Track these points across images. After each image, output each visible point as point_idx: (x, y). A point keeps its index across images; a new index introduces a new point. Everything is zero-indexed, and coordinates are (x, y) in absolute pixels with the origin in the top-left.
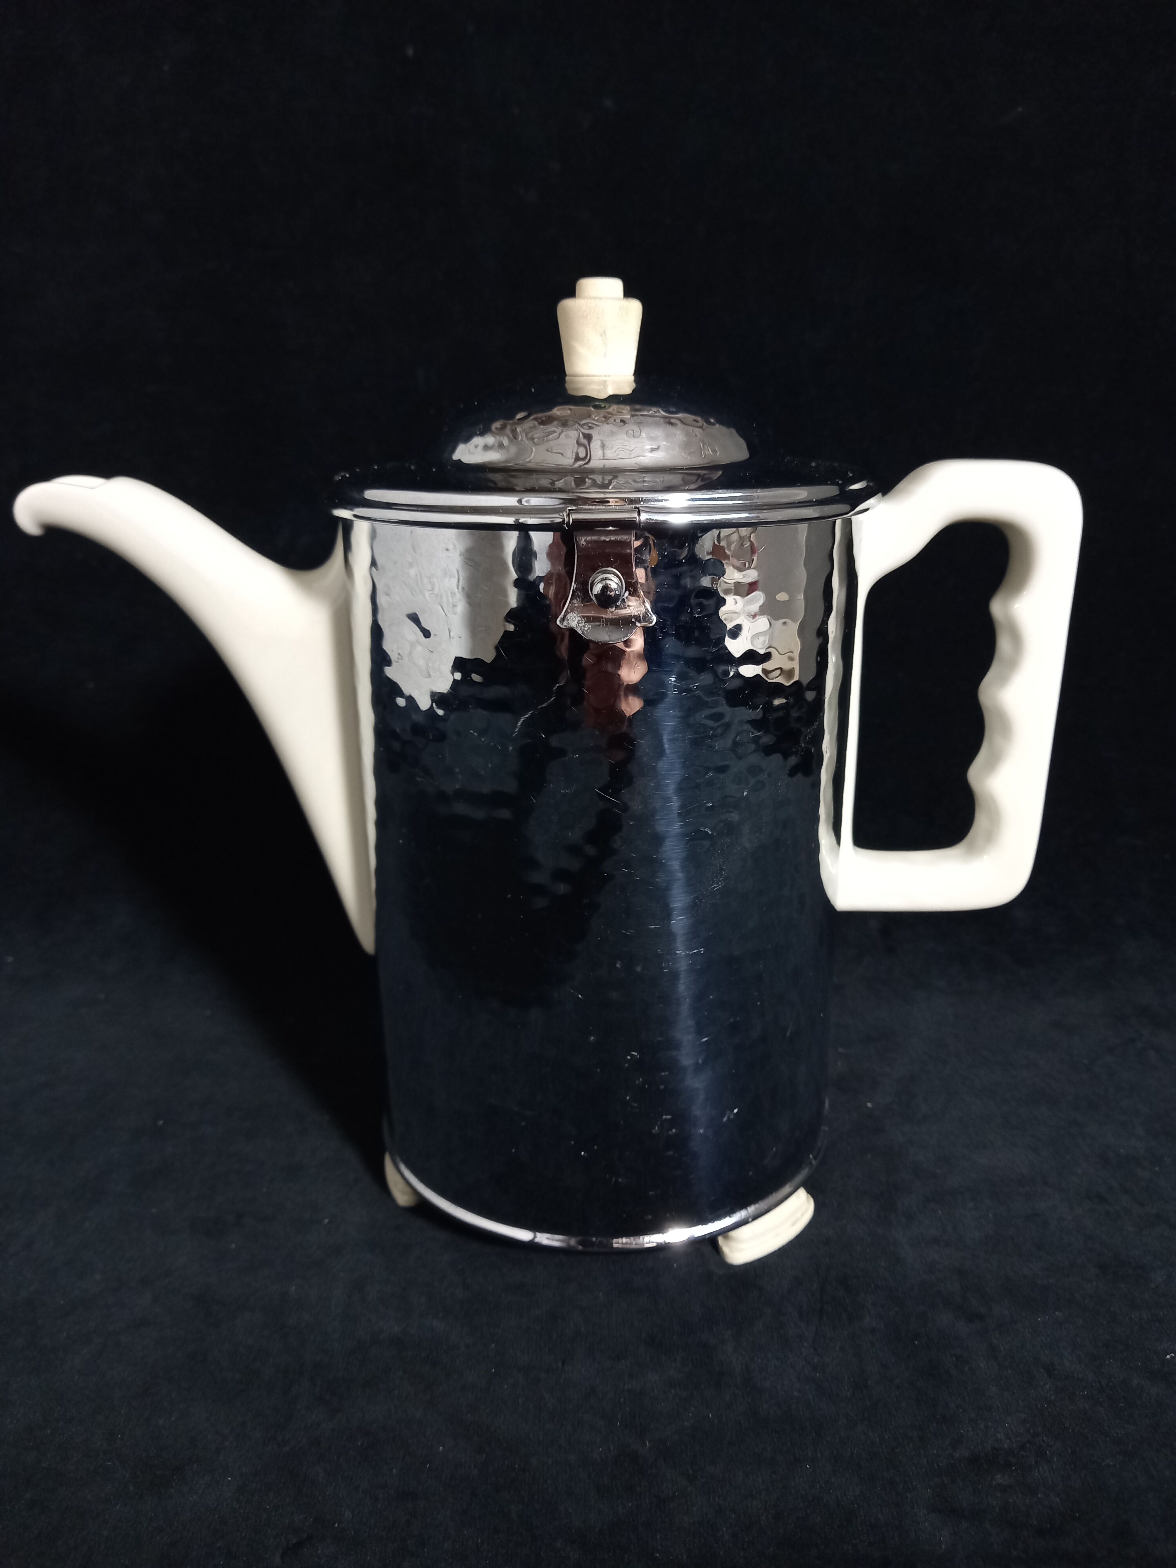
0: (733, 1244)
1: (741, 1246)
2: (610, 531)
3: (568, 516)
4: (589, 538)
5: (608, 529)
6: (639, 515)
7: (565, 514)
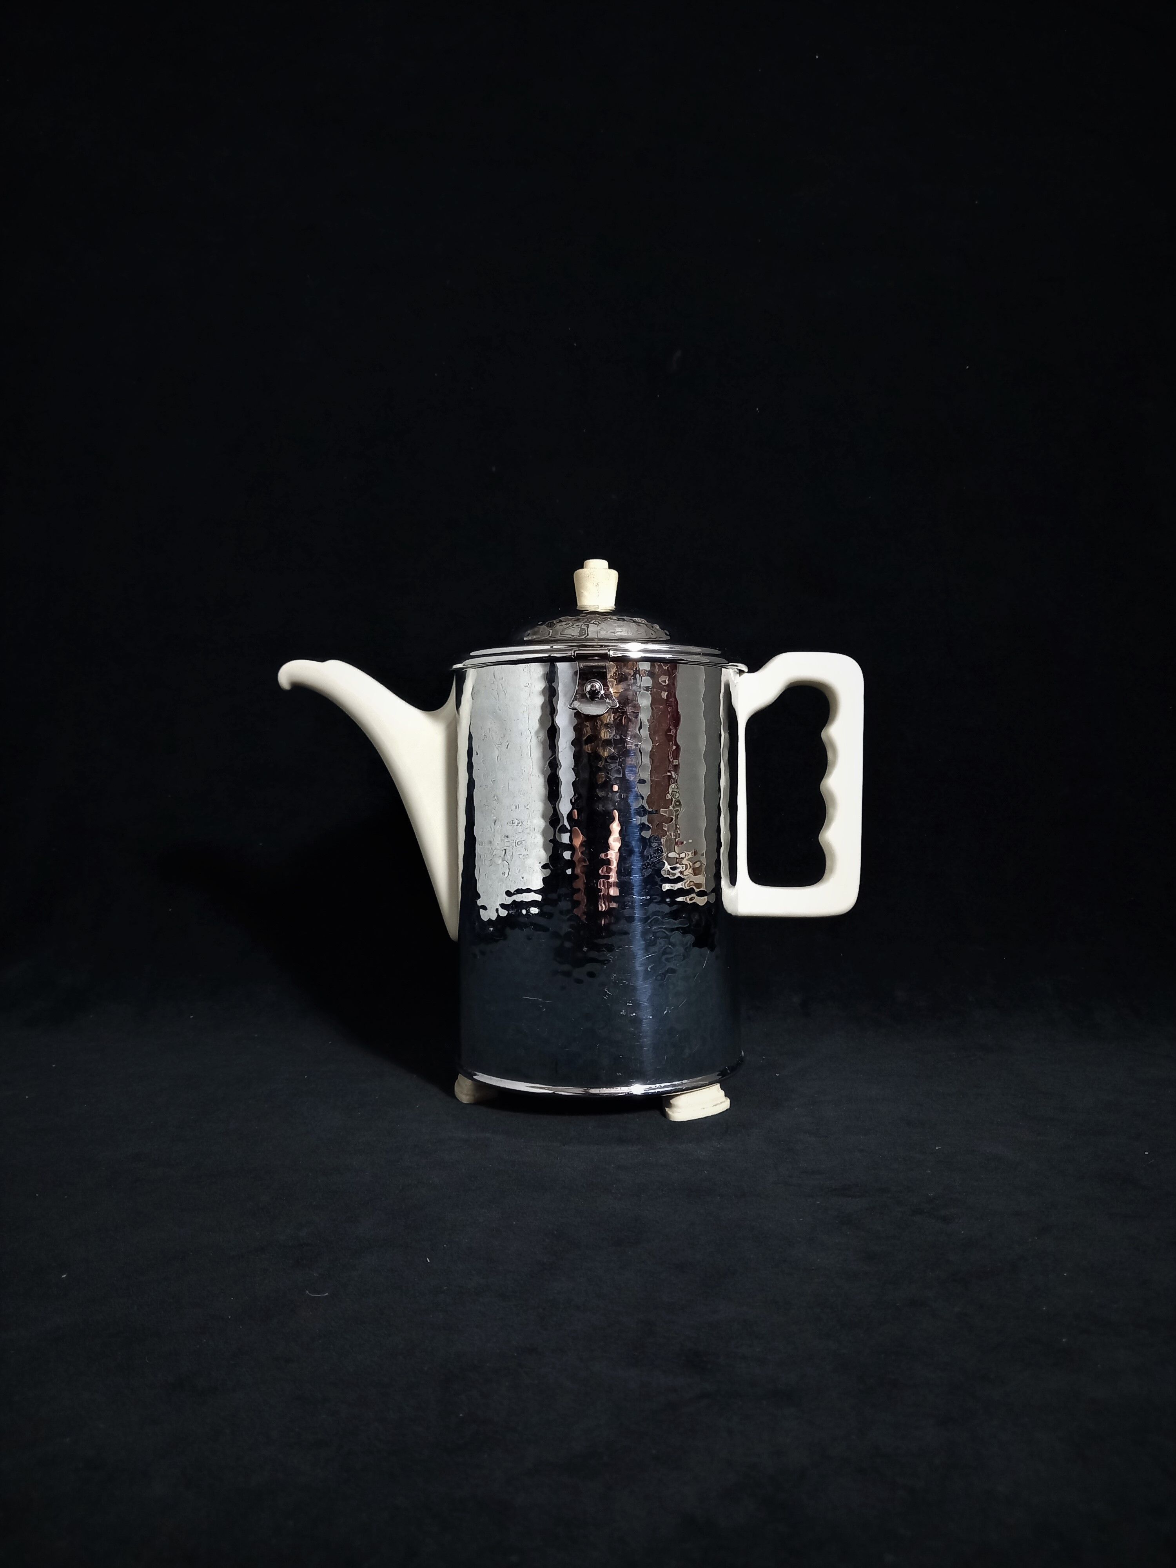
0: (674, 1109)
1: (679, 1110)
2: (596, 660)
3: (574, 652)
4: (585, 664)
5: (594, 658)
6: (609, 652)
7: (573, 652)
